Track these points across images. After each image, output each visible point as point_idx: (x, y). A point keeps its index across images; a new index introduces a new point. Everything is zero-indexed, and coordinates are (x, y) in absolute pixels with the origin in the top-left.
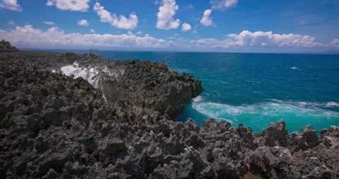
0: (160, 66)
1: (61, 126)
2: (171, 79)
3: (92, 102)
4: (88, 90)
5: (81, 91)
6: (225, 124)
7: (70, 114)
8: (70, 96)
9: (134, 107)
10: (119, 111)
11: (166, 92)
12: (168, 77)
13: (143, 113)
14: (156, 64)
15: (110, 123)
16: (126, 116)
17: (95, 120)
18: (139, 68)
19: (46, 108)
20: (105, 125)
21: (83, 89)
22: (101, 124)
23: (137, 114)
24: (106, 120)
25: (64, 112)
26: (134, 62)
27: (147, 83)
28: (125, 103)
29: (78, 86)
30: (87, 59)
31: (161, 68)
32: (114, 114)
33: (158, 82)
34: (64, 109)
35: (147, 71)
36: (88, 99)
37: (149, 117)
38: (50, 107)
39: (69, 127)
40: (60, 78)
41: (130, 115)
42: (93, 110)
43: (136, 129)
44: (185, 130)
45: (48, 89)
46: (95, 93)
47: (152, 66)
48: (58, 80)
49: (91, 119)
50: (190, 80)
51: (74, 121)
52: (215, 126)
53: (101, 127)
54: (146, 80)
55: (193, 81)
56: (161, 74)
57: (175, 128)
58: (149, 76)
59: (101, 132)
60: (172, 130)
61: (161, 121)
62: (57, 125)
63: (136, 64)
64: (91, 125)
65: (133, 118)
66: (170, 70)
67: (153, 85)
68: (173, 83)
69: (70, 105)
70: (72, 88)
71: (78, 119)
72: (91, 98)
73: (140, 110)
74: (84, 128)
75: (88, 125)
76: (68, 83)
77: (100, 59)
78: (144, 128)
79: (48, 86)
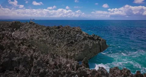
0: (77, 30)
1: (13, 70)
2: (85, 39)
3: (33, 54)
4: (29, 46)
5: (24, 47)
6: (126, 71)
7: (19, 62)
8: (18, 50)
9: (61, 58)
10: (51, 61)
11: (82, 48)
12: (83, 37)
13: (67, 63)
14: (74, 28)
15: (45, 69)
16: (55, 64)
17: (35, 67)
18: (62, 31)
19: (4, 58)
20: (41, 71)
21: (26, 45)
22: (39, 70)
23: (63, 63)
24: (43, 67)
25: (15, 61)
26: (59, 28)
27: (68, 41)
28: (55, 55)
29: (22, 43)
30: (28, 25)
31: (77, 31)
32: (47, 63)
33: (76, 41)
34: (15, 59)
35: (68, 33)
36: (30, 52)
37: (71, 65)
38: (6, 58)
39: (18, 71)
40: (11, 38)
41: (59, 63)
42: (33, 60)
43: (64, 73)
44: (98, 75)
45: (4, 46)
46: (34, 48)
47: (71, 30)
48: (10, 39)
49: (32, 66)
50: (98, 39)
51: (21, 67)
52: (119, 72)
53: (39, 72)
54: (68, 40)
55: (100, 40)
56: (78, 35)
57: (91, 74)
58: (69, 37)
59: (39, 75)
60: (89, 75)
61: (81, 68)
62: (10, 70)
63: (60, 29)
64: (32, 70)
65: (60, 66)
66: (84, 32)
67: (72, 43)
68: (86, 42)
69: (19, 56)
70: (19, 45)
71: (24, 66)
72: (32, 52)
73: (65, 60)
74: (27, 72)
75: (30, 70)
76: (16, 41)
77: (37, 26)
78: (69, 73)
79: (3, 44)
